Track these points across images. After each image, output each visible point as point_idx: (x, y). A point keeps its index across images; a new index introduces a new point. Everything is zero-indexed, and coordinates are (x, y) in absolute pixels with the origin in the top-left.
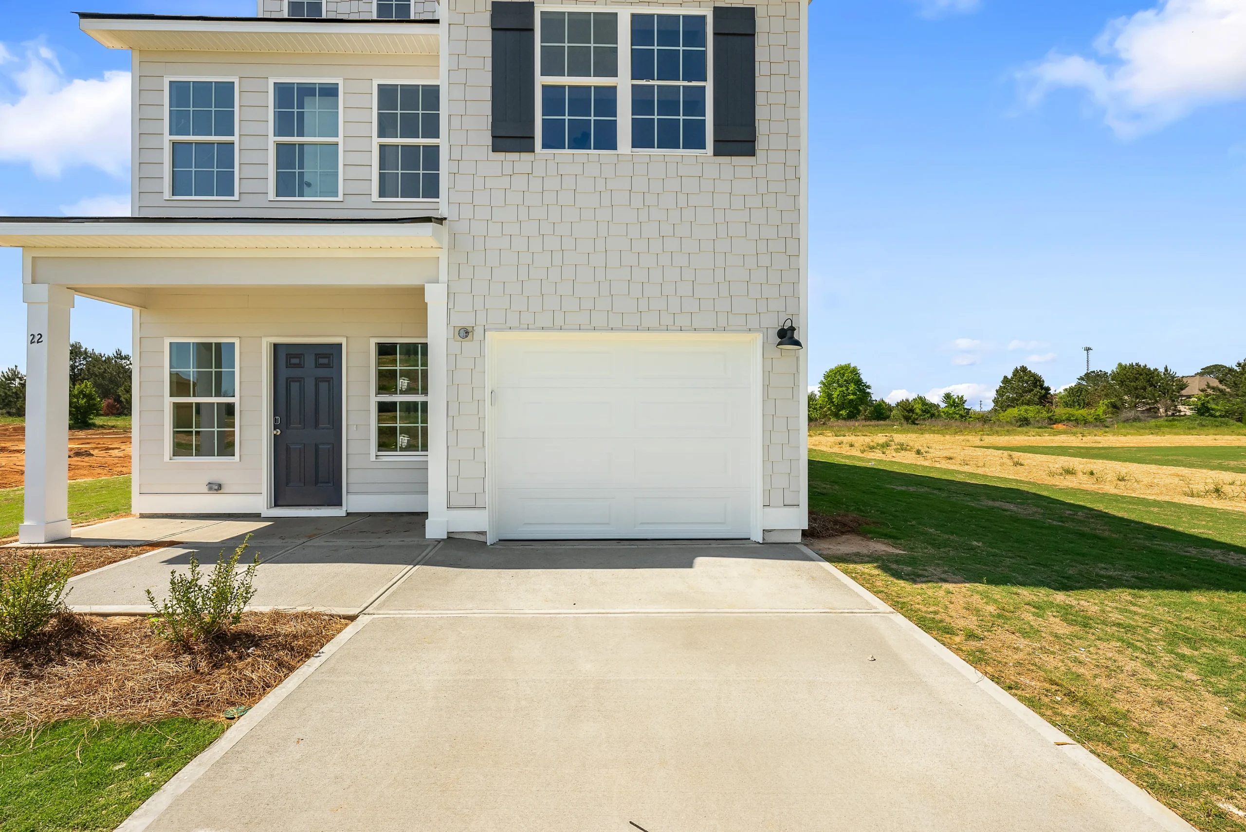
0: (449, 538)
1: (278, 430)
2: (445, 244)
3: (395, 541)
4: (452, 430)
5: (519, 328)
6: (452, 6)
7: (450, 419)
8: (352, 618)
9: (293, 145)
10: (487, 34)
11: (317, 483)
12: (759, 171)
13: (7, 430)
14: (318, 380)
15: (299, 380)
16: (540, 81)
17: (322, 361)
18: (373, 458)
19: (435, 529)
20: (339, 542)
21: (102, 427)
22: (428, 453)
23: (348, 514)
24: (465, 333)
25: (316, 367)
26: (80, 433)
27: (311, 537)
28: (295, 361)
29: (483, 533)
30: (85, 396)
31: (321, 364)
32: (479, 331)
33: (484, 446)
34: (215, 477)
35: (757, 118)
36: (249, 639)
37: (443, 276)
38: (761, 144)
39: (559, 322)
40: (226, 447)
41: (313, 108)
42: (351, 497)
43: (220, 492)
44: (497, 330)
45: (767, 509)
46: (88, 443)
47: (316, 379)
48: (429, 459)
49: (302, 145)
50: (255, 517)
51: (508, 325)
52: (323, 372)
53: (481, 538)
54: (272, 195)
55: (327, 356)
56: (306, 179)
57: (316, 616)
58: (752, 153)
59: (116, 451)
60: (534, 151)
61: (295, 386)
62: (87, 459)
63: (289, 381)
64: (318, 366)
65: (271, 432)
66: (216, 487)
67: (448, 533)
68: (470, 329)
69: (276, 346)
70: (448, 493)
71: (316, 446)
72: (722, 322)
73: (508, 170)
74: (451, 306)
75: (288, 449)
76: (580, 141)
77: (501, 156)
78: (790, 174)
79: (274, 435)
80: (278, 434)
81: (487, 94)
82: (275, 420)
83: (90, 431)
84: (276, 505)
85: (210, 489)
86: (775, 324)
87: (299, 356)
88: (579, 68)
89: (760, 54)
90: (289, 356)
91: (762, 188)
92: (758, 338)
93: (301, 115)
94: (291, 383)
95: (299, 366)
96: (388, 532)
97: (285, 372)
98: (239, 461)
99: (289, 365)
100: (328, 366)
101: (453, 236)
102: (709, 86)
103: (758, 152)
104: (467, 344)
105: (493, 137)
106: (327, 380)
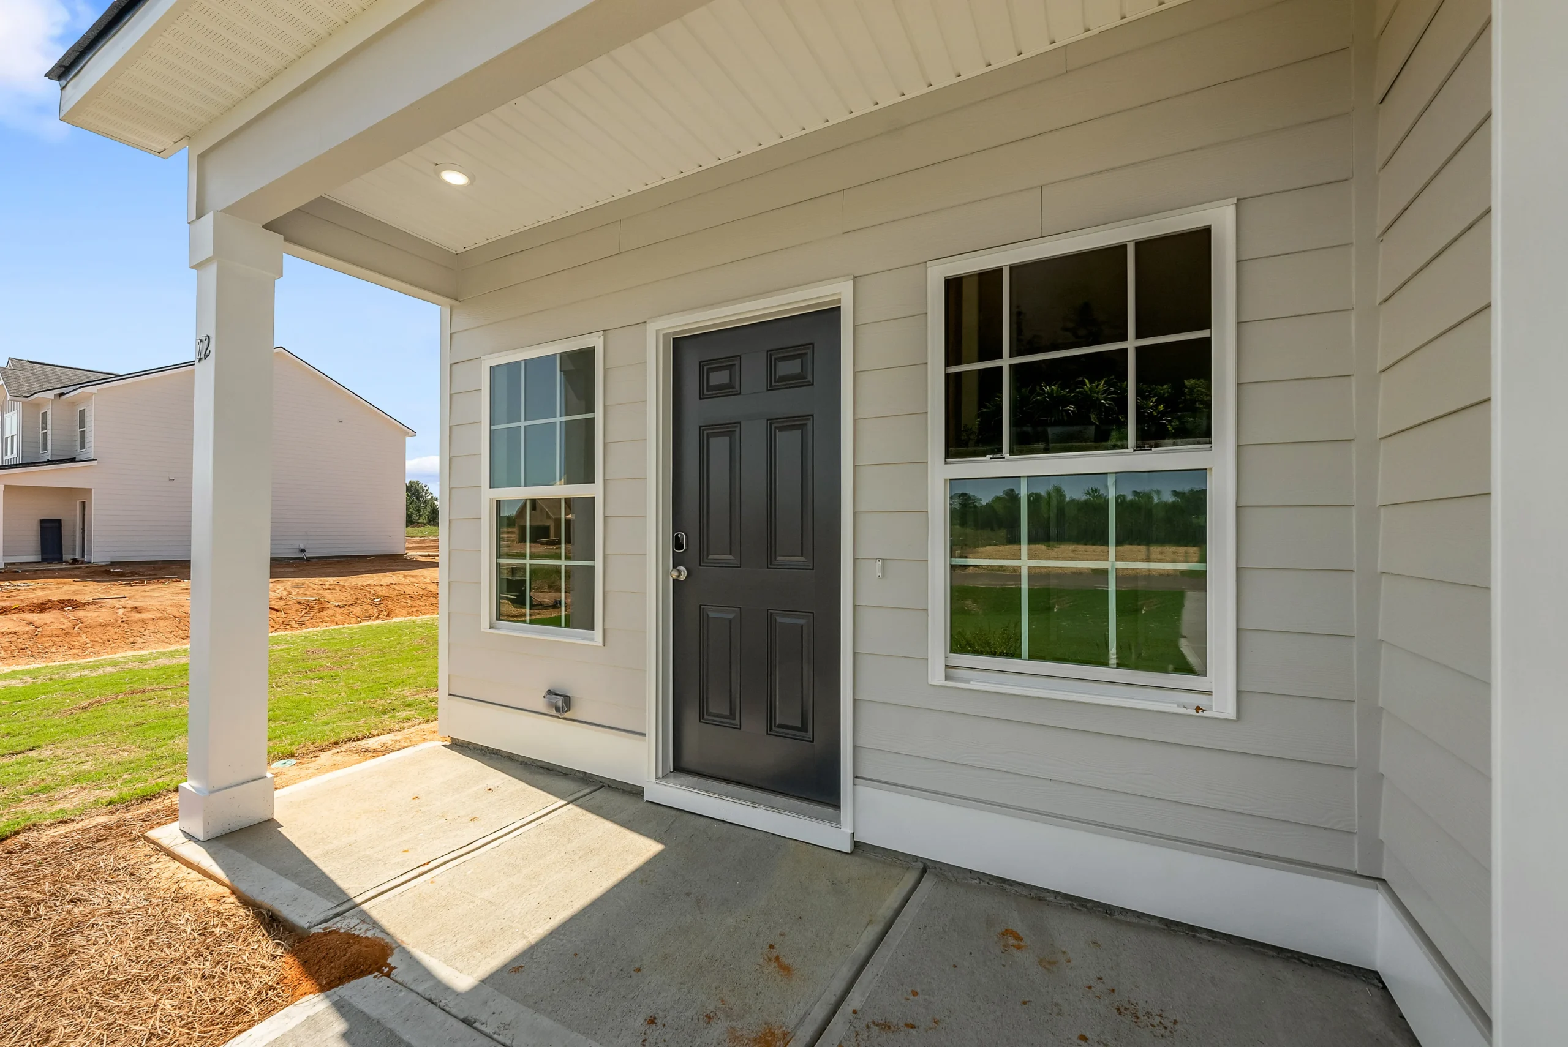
1: (682, 568)
11: (773, 725)
14: (776, 425)
15: (729, 429)
17: (785, 368)
18: (937, 675)
23: (857, 845)
25: (770, 388)
28: (719, 378)
31: (784, 378)
34: (561, 676)
42: (866, 792)
43: (566, 715)
47: (770, 421)
50: (633, 795)
52: (787, 402)
55: (799, 352)
61: (719, 448)
63: (708, 432)
64: (775, 383)
65: (666, 573)
66: (562, 703)
69: (678, 343)
75: (704, 620)
79: (673, 580)
80: (683, 578)
82: (678, 544)
84: (676, 775)
85: (550, 704)
87: (728, 363)
90: (706, 367)
94: (712, 440)
95: (728, 390)
97: (698, 411)
98: (601, 644)
99: (707, 391)
100: (799, 381)
106: (798, 423)
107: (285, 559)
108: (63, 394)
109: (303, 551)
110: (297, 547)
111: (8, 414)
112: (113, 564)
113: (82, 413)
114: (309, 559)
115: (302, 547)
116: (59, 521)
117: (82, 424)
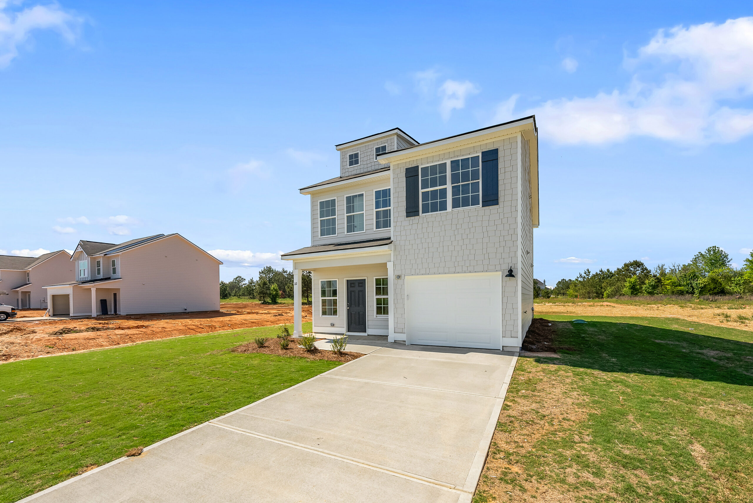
0: (395, 342)
2: (393, 249)
3: (379, 342)
4: (396, 308)
5: (415, 275)
6: (394, 173)
7: (395, 305)
8: (365, 355)
9: (351, 215)
10: (404, 179)
11: (359, 324)
12: (500, 210)
13: (253, 305)
15: (353, 291)
16: (421, 191)
17: (360, 285)
18: (375, 317)
19: (391, 339)
20: (364, 341)
21: (281, 303)
22: (389, 315)
23: (368, 335)
24: (399, 277)
26: (274, 306)
27: (357, 340)
29: (405, 341)
30: (275, 290)
32: (403, 276)
33: (405, 313)
34: (333, 322)
35: (499, 190)
36: (346, 354)
37: (392, 260)
38: (501, 200)
39: (428, 272)
40: (335, 313)
41: (356, 203)
42: (369, 329)
44: (408, 275)
45: (504, 338)
46: (279, 311)
47: (359, 291)
48: (389, 317)
49: (354, 215)
50: (343, 334)
51: (412, 274)
52: (360, 288)
53: (404, 343)
54: (346, 233)
55: (362, 283)
56: (355, 225)
57: (359, 353)
58: (497, 204)
59: (289, 314)
60: (419, 215)
61: (353, 293)
62: (282, 317)
63: (351, 292)
64: (359, 286)
65: (347, 308)
66: (333, 325)
67: (395, 340)
68: (400, 276)
69: (347, 280)
70: (395, 328)
71: (359, 313)
72: (486, 269)
73: (411, 223)
74: (395, 269)
75: (351, 313)
76: (434, 209)
77: (409, 218)
78: (513, 209)
80: (349, 309)
81: (404, 199)
82: (348, 304)
83: (277, 305)
84: (348, 331)
85: (331, 325)
86: (506, 268)
87: (353, 283)
88: (434, 184)
89: (500, 165)
90: (351, 284)
91: (502, 217)
92: (500, 273)
93: (353, 206)
95: (354, 286)
96: (378, 340)
97: (350, 289)
98: (338, 317)
99: (351, 287)
100: (361, 286)
101: (395, 246)
102: (480, 181)
103: (500, 203)
104: (399, 280)
105: (406, 213)
106: (361, 291)
107: (180, 313)
108: (106, 254)
109: (186, 310)
110: (183, 308)
111: (81, 261)
112: (127, 315)
113: (114, 261)
114: (188, 312)
115: (185, 308)
116: (106, 300)
117: (114, 265)
